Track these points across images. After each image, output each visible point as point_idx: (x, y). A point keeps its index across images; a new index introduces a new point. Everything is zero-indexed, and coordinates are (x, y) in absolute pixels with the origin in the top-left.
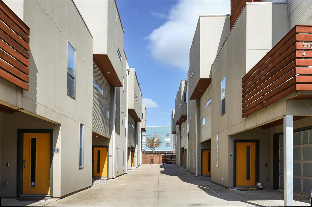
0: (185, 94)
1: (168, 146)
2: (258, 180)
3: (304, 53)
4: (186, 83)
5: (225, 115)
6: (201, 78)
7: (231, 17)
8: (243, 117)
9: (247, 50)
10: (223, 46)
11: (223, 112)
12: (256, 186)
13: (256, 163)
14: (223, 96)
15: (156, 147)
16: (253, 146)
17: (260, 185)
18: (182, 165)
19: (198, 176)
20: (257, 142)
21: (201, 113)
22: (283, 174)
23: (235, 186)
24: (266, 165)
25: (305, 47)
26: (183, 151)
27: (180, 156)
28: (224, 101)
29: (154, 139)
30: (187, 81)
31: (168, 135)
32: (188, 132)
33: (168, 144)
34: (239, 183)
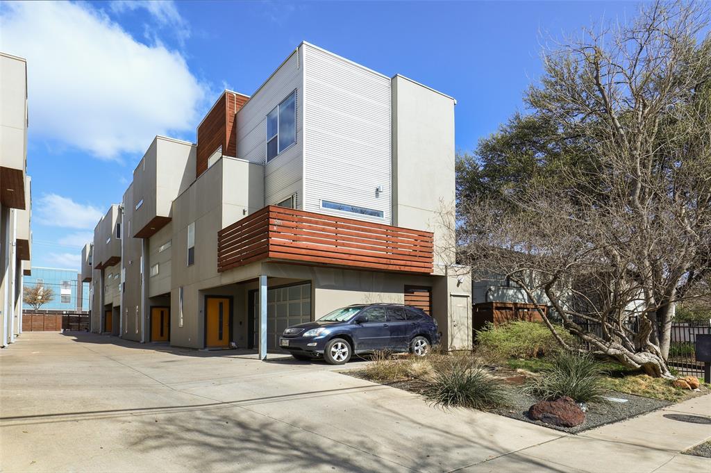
0: (118, 226)
1: (66, 302)
2: (231, 340)
3: (275, 228)
4: (120, 210)
5: (193, 267)
6: (157, 215)
7: (198, 148)
8: (219, 271)
9: (223, 204)
10: (191, 186)
11: (191, 262)
12: (230, 346)
13: (230, 322)
14: (190, 244)
15: (43, 303)
16: (226, 302)
17: (233, 344)
18: (105, 331)
19: (144, 343)
20: (231, 299)
21: (151, 259)
22: (258, 332)
23: (205, 346)
24: (241, 323)
25: (276, 223)
26: (109, 309)
27: (103, 317)
28: (192, 250)
29: (37, 290)
30: (123, 208)
31: (66, 284)
32: (123, 280)
33: (66, 299)
34: (210, 343)
